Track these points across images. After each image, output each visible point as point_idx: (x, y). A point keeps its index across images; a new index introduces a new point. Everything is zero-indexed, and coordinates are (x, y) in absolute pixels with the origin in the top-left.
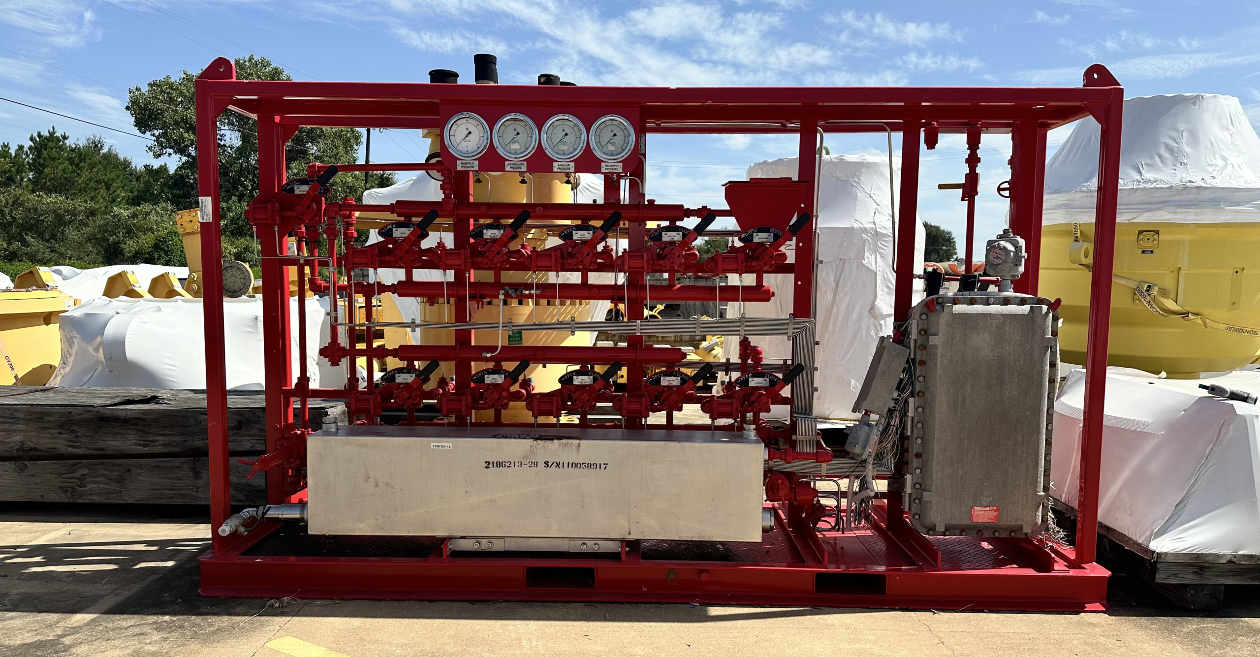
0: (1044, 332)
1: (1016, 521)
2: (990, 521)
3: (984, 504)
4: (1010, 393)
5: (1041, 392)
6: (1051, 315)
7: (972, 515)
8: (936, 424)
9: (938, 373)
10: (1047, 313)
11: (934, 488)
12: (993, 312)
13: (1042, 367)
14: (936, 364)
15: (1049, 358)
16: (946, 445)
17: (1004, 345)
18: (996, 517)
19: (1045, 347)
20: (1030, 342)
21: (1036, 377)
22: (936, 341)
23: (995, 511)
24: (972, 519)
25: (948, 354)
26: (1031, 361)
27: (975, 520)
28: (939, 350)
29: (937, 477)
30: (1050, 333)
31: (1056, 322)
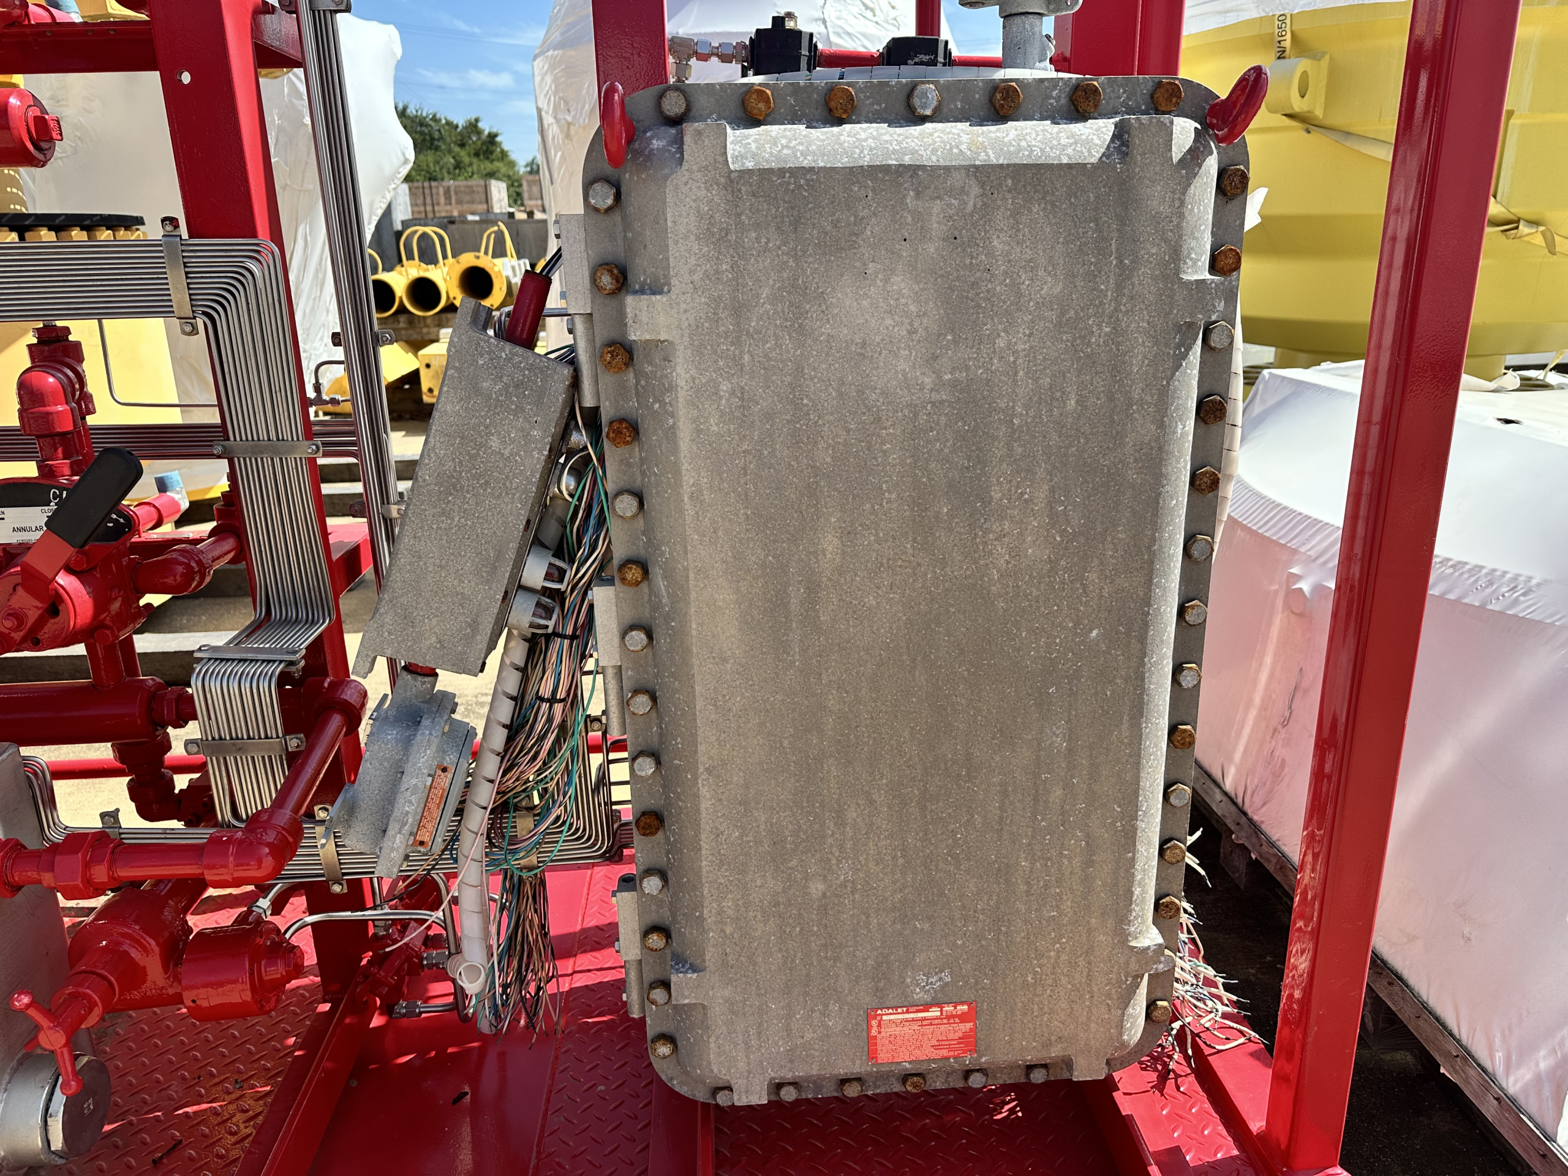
0: (1176, 255)
1: (1048, 1045)
2: (945, 1053)
3: (919, 995)
4: (1015, 553)
5: (1153, 540)
6: (1211, 165)
7: (871, 1041)
8: (700, 704)
9: (688, 479)
10: (1195, 156)
11: (711, 956)
12: (930, 159)
13: (1161, 425)
14: (671, 434)
15: (1195, 383)
16: (747, 787)
17: (987, 329)
18: (969, 1041)
19: (1178, 328)
20: (1109, 309)
21: (1132, 475)
22: (662, 319)
23: (963, 1018)
24: (872, 1055)
25: (725, 387)
26: (1111, 398)
27: (883, 1056)
28: (680, 369)
29: (721, 912)
30: (1205, 259)
31: (1233, 205)
